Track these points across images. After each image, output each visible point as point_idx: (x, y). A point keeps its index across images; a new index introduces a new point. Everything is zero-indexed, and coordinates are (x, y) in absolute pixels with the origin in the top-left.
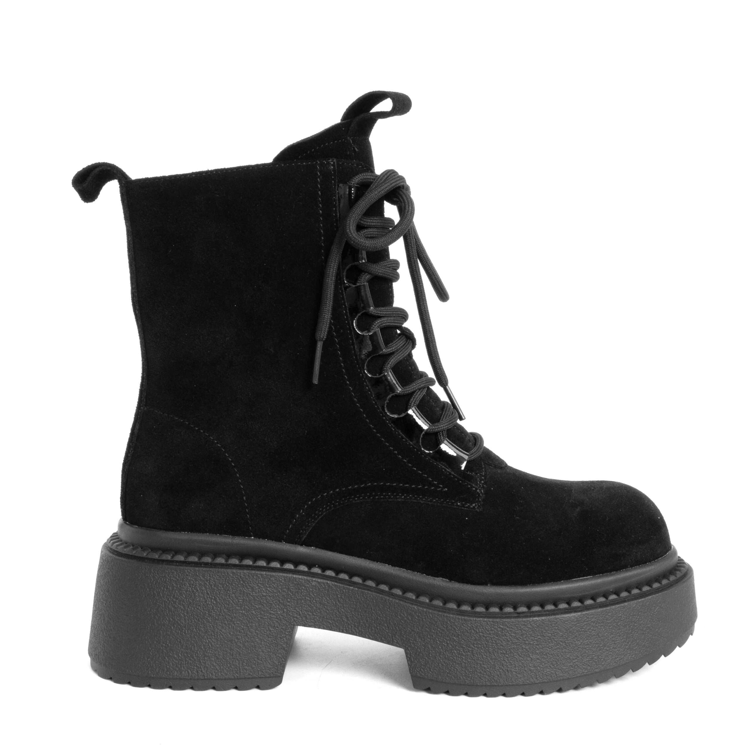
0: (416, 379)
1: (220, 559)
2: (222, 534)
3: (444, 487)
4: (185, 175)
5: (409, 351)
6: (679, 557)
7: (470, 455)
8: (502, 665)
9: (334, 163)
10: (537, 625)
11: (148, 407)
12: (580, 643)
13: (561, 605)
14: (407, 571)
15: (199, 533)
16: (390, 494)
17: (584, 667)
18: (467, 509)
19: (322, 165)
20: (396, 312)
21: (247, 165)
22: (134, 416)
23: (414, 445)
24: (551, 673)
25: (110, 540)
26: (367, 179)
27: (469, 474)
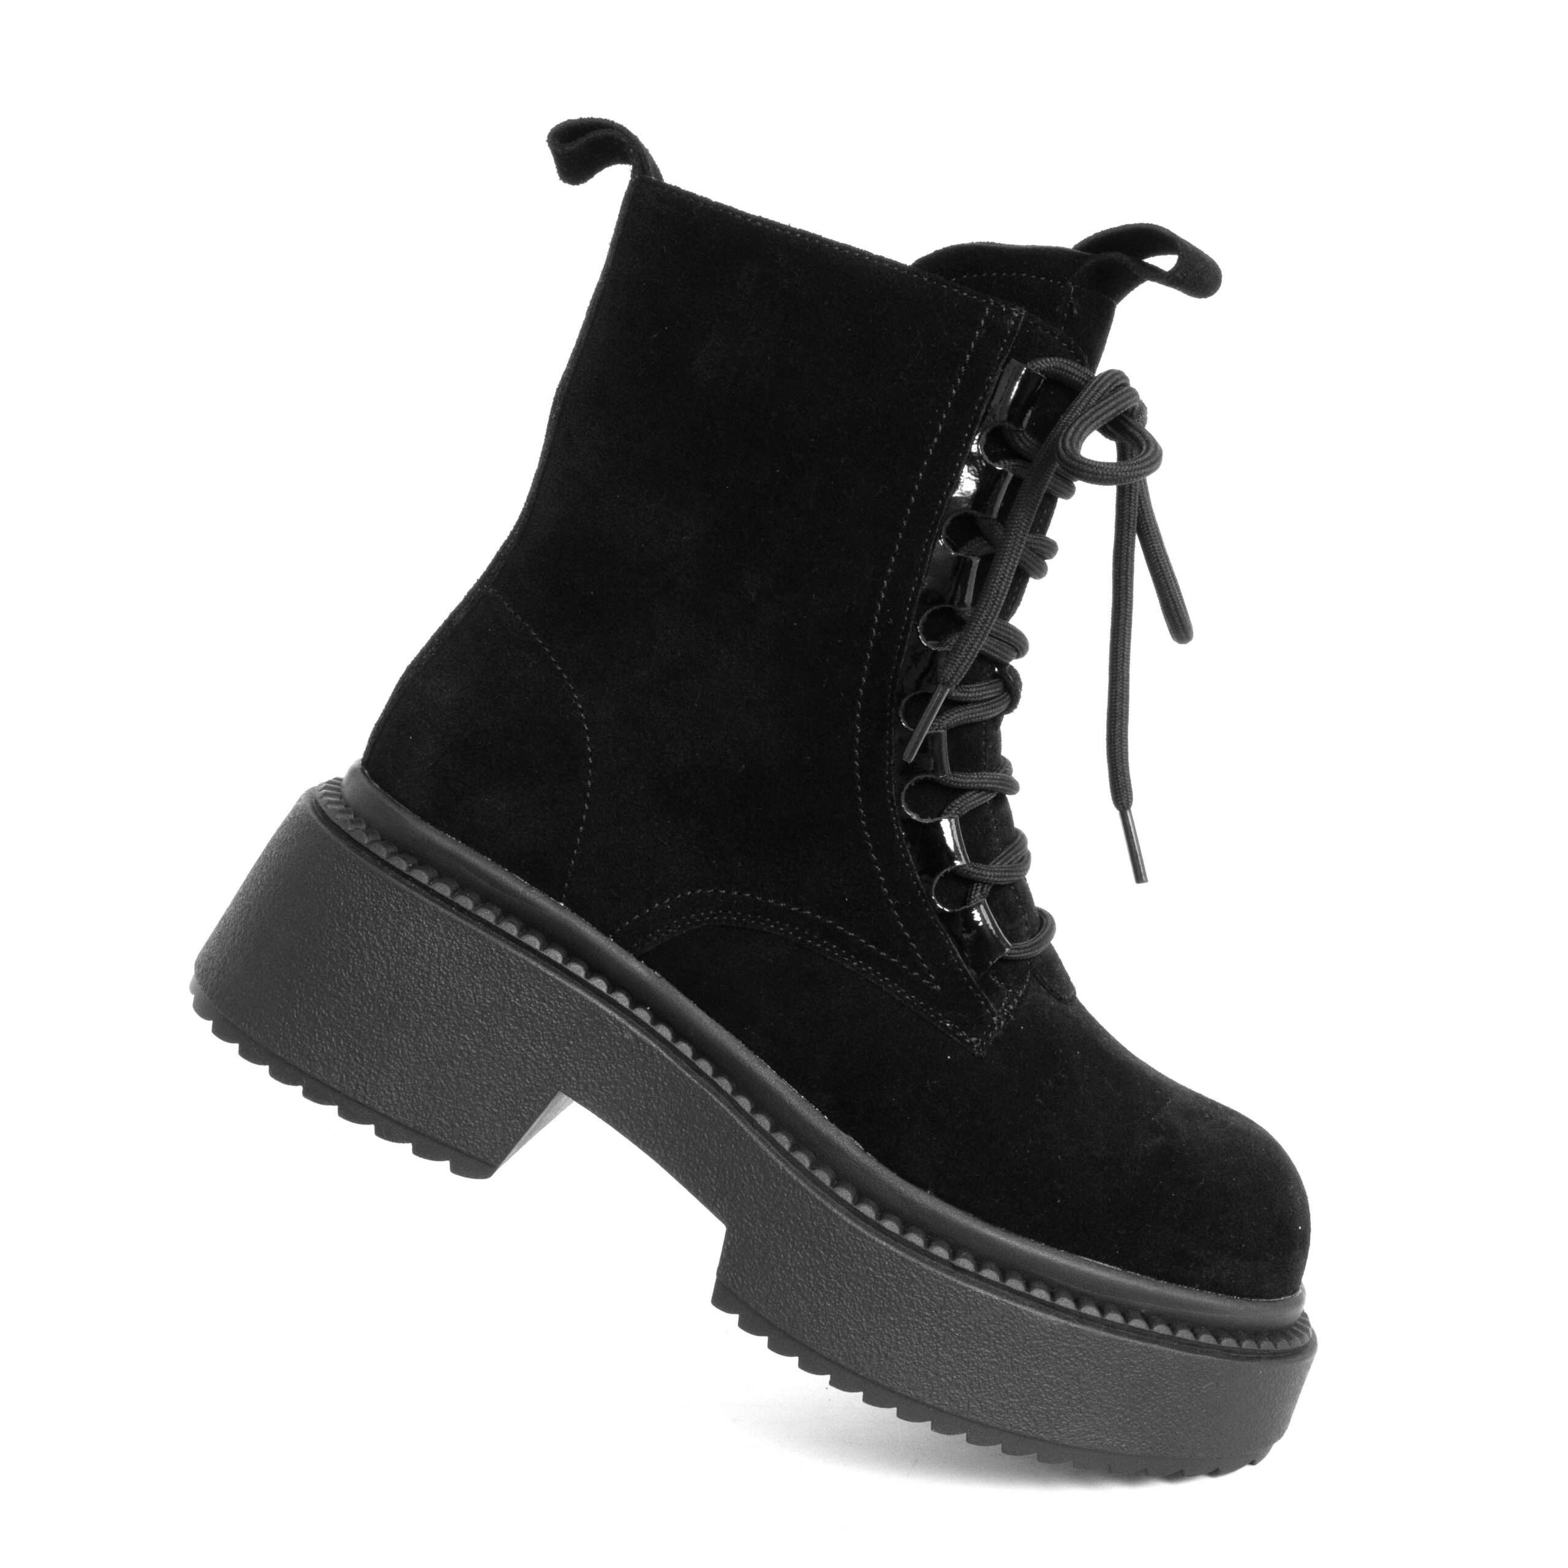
0: (985, 769)
1: (489, 912)
2: (513, 872)
3: (936, 982)
4: (745, 216)
5: (997, 714)
6: (1304, 1315)
7: (1012, 949)
8: (882, 1342)
9: (1020, 316)
10: (976, 1304)
11: (496, 591)
12: (1038, 1374)
13: (1038, 1292)
14: (798, 1096)
15: (475, 850)
16: (834, 946)
17: (1025, 1419)
18: (959, 1041)
19: (996, 309)
20: (1007, 632)
21: (864, 249)
22: (466, 594)
23: (920, 883)
24: (961, 1399)
25: (323, 786)
26: (1067, 371)
27: (994, 982)
